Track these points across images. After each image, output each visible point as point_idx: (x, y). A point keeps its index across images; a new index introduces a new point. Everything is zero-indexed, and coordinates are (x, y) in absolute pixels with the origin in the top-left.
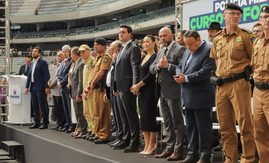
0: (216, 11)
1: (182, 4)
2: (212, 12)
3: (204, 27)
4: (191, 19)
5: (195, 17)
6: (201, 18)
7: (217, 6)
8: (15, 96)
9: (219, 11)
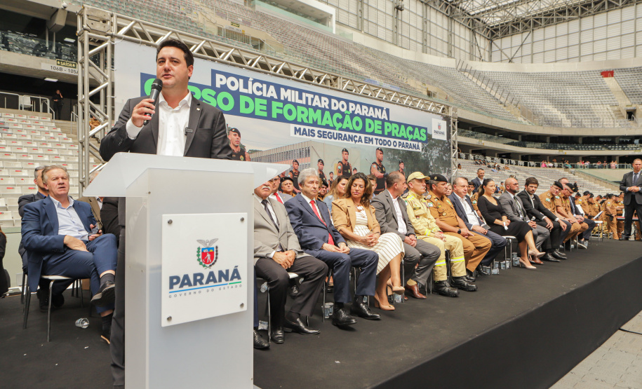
7: (221, 80)
8: (211, 274)
9: (224, 88)
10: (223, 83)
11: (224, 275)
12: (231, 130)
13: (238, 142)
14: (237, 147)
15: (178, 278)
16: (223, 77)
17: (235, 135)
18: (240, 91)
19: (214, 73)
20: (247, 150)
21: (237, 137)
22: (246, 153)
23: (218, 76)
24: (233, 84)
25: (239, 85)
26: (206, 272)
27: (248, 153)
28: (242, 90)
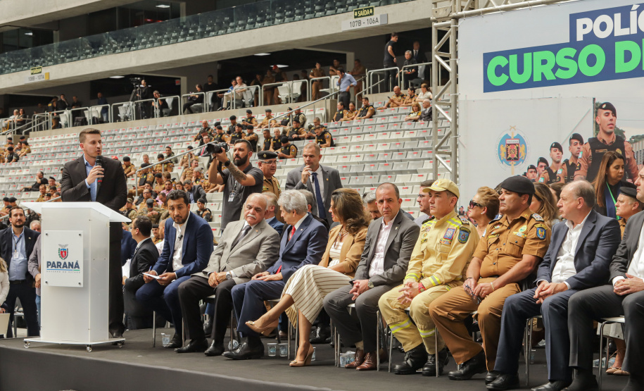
0: (580, 38)
1: (456, 19)
2: (567, 40)
3: (537, 78)
4: (488, 57)
5: (506, 54)
6: (527, 56)
7: (585, 26)
8: (65, 263)
9: (590, 38)
10: (587, 31)
11: (71, 265)
12: (601, 107)
13: (612, 125)
14: (609, 134)
15: (50, 262)
16: (587, 21)
17: (607, 115)
18: (616, 34)
19: (574, 18)
20: (628, 138)
21: (611, 116)
22: (625, 144)
23: (580, 22)
24: (603, 27)
25: (614, 26)
26: (62, 262)
27: (630, 142)
28: (620, 32)
